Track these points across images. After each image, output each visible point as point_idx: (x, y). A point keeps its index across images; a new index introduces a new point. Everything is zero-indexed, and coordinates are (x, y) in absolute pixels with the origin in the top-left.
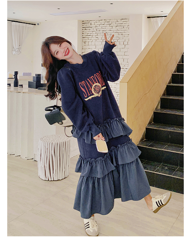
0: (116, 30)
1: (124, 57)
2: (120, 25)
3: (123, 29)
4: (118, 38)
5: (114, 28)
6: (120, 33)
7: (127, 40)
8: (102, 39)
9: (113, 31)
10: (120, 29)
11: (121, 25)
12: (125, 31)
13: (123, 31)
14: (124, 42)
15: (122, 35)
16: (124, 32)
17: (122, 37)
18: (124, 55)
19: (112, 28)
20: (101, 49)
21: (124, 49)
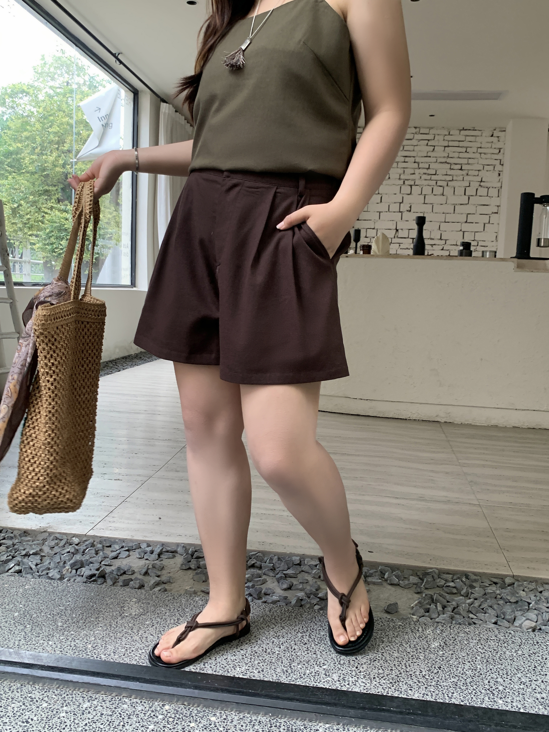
0: (444, 157)
1: (465, 227)
2: (456, 144)
3: (466, 155)
4: (450, 178)
5: (440, 152)
6: (456, 164)
7: (475, 185)
8: (400, 179)
9: (434, 160)
10: (456, 155)
11: (461, 144)
12: (471, 161)
13: (465, 161)
14: (467, 188)
15: (461, 169)
16: (468, 164)
17: (462, 177)
18: (466, 222)
19: (432, 150)
20: (399, 204)
21: (465, 206)
